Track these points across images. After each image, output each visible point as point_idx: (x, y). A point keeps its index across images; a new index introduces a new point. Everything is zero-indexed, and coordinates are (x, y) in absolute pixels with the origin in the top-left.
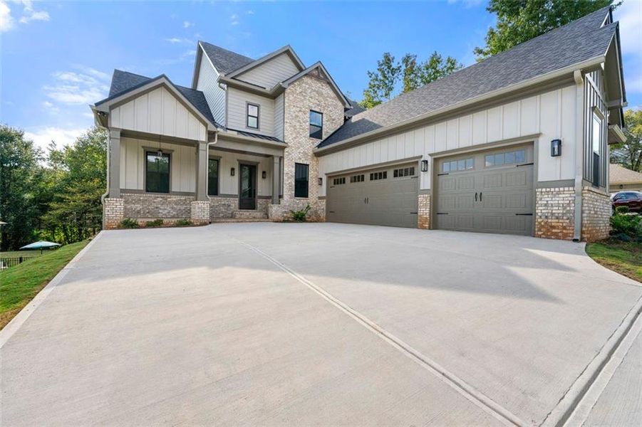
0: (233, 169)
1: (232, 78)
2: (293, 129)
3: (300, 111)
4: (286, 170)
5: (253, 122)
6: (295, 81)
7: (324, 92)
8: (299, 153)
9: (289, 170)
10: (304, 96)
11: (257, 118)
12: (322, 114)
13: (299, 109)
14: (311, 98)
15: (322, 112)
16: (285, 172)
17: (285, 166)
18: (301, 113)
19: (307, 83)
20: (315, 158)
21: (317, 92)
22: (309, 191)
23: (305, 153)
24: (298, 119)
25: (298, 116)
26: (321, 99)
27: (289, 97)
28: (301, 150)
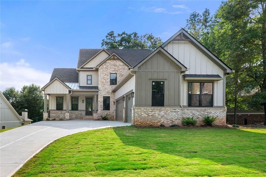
0: (83, 100)
1: (81, 68)
2: (102, 83)
3: (105, 75)
4: (99, 99)
5: (89, 82)
6: (103, 64)
7: (117, 64)
8: (105, 92)
9: (101, 100)
10: (107, 69)
11: (91, 80)
12: (117, 74)
13: (105, 74)
14: (111, 68)
15: (116, 73)
16: (99, 101)
17: (99, 98)
18: (106, 76)
19: (108, 63)
20: (113, 93)
21: (114, 65)
22: (110, 107)
23: (108, 92)
24: (105, 78)
25: (104, 77)
26: (116, 67)
27: (100, 71)
28: (106, 91)
